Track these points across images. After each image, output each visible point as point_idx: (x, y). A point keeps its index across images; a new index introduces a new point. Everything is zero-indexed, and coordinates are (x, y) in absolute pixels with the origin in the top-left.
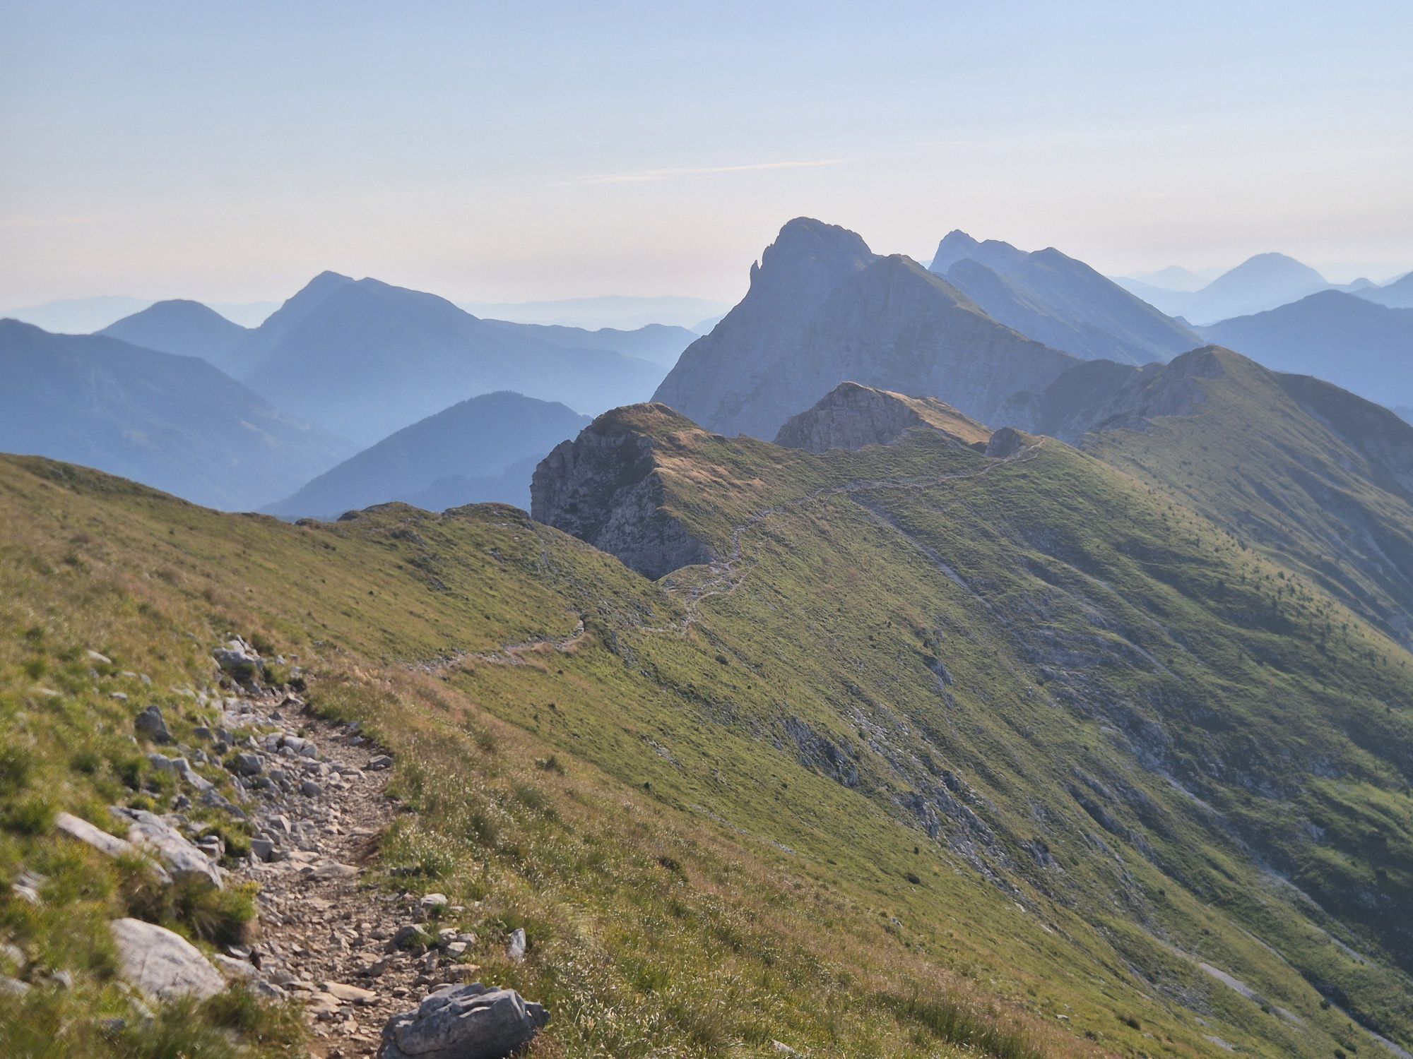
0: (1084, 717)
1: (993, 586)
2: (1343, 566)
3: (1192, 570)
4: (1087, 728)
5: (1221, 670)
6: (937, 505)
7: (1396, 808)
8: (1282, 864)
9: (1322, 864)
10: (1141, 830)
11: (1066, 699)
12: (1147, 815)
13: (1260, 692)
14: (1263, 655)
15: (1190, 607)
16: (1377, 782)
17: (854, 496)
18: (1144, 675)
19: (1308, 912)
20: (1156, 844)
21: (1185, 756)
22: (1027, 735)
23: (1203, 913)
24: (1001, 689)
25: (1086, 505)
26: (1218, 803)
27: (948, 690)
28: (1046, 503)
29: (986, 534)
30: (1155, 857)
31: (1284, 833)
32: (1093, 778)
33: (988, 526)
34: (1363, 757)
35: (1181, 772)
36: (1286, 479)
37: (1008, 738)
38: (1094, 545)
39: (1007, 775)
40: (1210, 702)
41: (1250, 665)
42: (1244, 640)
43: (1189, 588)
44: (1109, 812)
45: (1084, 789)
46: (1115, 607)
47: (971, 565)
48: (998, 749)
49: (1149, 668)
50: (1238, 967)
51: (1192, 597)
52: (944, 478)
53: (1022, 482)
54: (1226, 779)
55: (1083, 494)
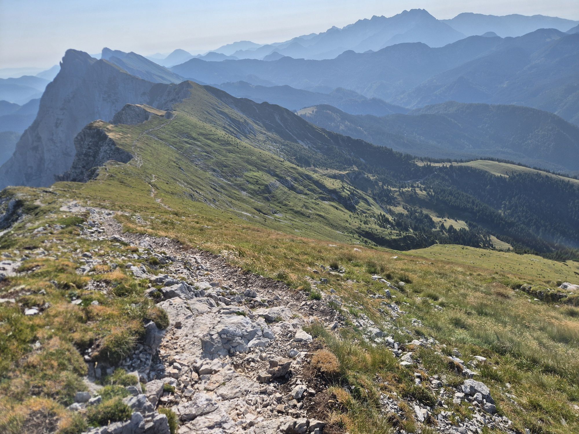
0: (205, 171)
1: (180, 148)
2: (226, 126)
3: (212, 137)
4: (207, 173)
5: (224, 156)
6: (163, 132)
7: (258, 175)
8: (244, 190)
9: (251, 188)
10: (223, 191)
11: (202, 168)
12: (222, 187)
13: (231, 159)
14: (230, 151)
15: (215, 145)
16: (254, 171)
17: (147, 134)
18: (212, 160)
19: (251, 198)
20: (226, 192)
21: (224, 174)
22: (199, 178)
23: (237, 202)
24: (192, 170)
25: (190, 127)
26: (232, 182)
27: (185, 173)
28: (183, 128)
29: (175, 137)
30: (226, 195)
31: (243, 185)
32: (213, 183)
33: (174, 135)
34: (250, 167)
35: (224, 177)
36: (211, 109)
37: (198, 180)
38: (194, 135)
39: (201, 187)
40: (225, 163)
41: (228, 154)
42: (225, 149)
43: (213, 140)
44: (217, 189)
45: (212, 186)
46: (202, 147)
47: (176, 144)
48: (197, 182)
49: (213, 159)
50: (247, 211)
51: (214, 142)
52: (162, 126)
53: (176, 124)
54: (231, 177)
55: (188, 124)
